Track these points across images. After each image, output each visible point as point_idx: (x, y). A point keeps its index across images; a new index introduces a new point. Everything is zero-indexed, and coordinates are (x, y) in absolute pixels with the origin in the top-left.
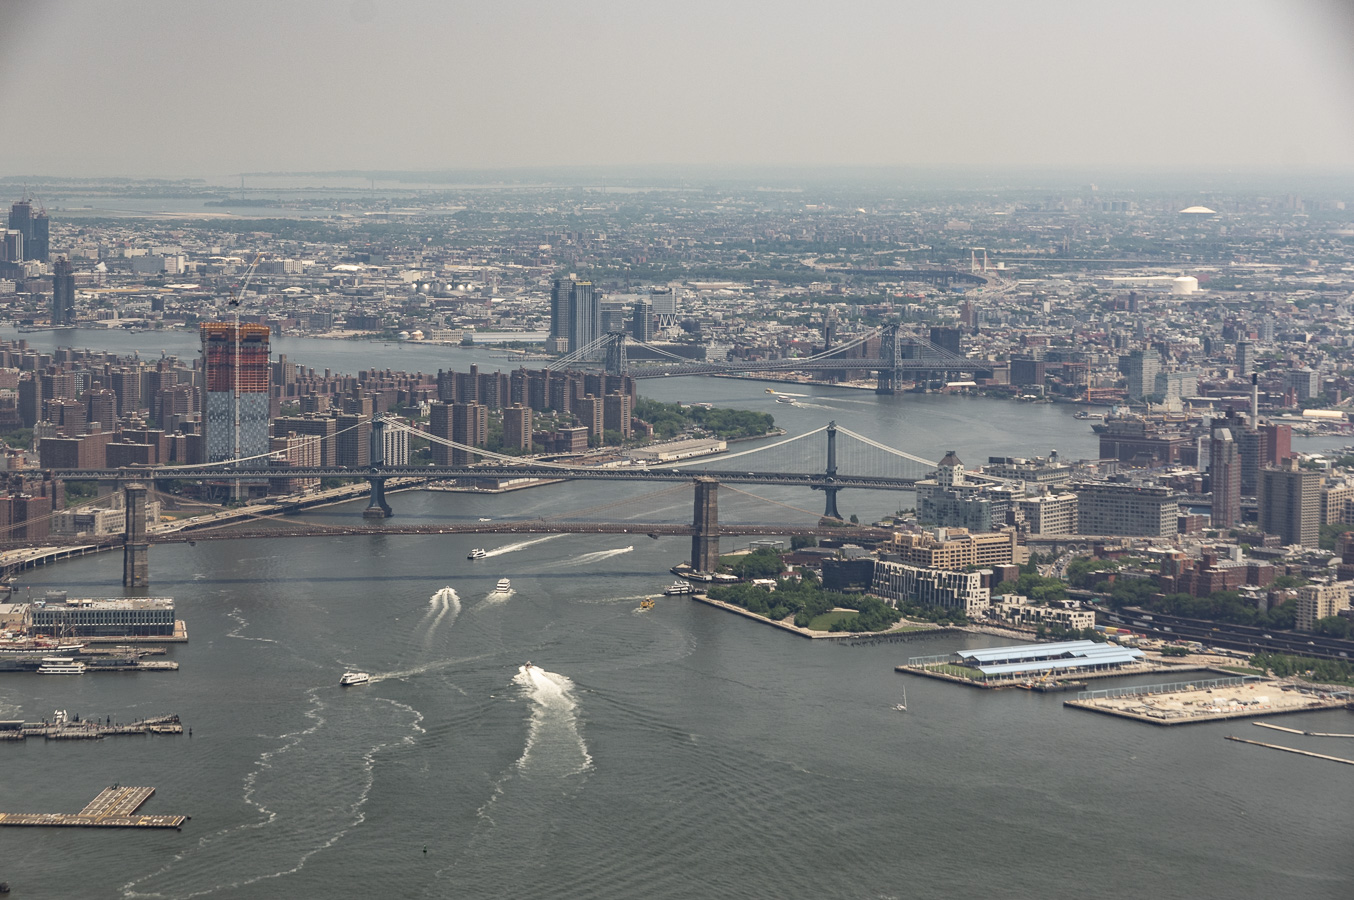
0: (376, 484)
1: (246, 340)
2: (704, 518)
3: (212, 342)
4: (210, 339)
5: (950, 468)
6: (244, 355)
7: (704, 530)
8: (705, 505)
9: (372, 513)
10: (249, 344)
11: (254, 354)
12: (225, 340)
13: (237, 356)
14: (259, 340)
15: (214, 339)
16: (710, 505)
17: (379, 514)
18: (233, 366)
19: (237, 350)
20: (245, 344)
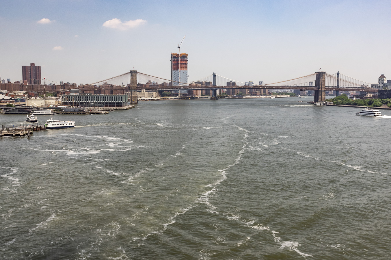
0: (214, 91)
1: (182, 57)
2: (321, 84)
3: (174, 58)
4: (173, 57)
5: (383, 78)
6: (181, 60)
7: (321, 88)
8: (321, 80)
9: (213, 98)
10: (183, 58)
11: (184, 60)
12: (177, 57)
13: (180, 61)
14: (185, 57)
15: (174, 57)
16: (323, 80)
17: (214, 99)
18: (179, 63)
19: (180, 59)
20: (182, 58)
